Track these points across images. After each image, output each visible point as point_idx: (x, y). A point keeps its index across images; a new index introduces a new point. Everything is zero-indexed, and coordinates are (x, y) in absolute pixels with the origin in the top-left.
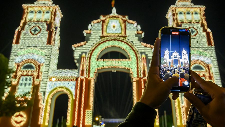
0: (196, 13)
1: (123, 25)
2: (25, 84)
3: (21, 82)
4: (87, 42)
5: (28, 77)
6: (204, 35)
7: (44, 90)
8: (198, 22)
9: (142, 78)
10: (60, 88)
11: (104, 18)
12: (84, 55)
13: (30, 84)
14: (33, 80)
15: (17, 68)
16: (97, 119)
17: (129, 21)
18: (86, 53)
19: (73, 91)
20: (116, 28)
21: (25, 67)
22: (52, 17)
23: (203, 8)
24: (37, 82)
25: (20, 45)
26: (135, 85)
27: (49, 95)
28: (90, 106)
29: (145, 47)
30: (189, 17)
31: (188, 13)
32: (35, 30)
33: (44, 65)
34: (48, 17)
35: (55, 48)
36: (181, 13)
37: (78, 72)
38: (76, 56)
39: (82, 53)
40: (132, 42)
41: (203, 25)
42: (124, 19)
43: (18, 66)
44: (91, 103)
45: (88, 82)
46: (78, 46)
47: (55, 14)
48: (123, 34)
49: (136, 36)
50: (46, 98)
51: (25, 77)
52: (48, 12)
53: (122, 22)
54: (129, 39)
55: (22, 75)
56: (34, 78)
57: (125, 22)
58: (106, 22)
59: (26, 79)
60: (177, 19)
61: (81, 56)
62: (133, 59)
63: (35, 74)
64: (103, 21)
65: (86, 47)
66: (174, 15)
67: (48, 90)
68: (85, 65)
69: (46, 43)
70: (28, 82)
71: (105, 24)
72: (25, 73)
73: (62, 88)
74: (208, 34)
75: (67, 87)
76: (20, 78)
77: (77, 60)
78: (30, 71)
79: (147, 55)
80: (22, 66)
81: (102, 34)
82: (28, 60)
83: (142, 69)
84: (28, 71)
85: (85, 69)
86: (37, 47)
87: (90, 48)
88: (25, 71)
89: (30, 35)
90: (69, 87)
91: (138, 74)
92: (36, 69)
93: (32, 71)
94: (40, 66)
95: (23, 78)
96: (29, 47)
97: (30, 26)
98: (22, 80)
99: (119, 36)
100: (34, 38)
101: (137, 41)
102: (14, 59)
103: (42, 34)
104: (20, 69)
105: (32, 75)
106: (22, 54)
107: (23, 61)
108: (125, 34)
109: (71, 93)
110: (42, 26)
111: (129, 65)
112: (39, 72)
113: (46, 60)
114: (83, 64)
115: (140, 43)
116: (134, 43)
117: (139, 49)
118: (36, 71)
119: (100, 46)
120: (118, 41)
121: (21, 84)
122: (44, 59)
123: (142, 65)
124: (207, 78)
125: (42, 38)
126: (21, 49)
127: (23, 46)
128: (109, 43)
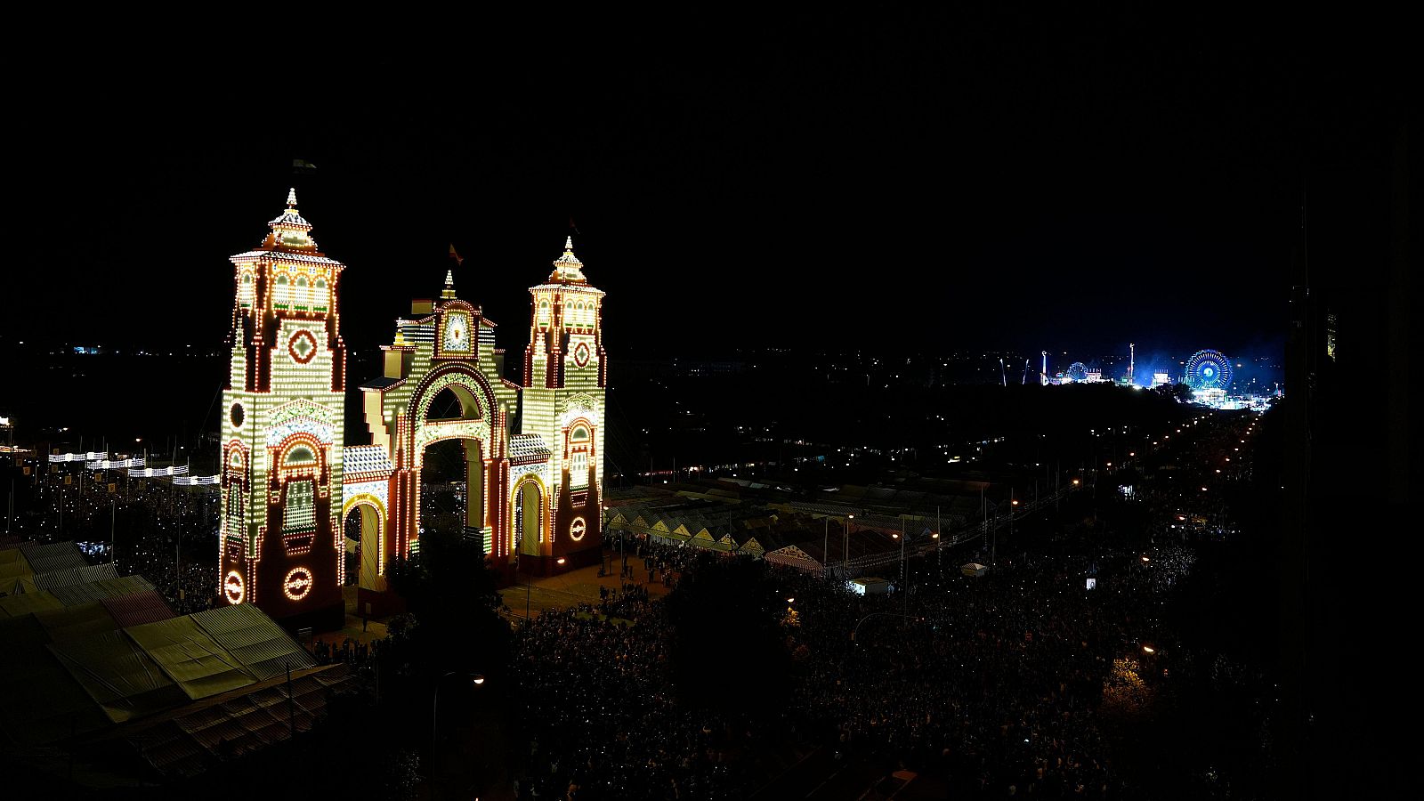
0: (590, 307)
1: (473, 329)
2: (300, 500)
5: (304, 483)
7: (339, 510)
8: (590, 329)
9: (498, 459)
11: (440, 311)
12: (401, 411)
13: (308, 499)
14: (315, 488)
15: (276, 462)
17: (485, 320)
18: (404, 404)
19: (385, 499)
20: (460, 337)
21: (293, 457)
23: (601, 294)
24: (322, 492)
25: (272, 393)
26: (486, 476)
29: (507, 386)
30: (580, 316)
31: (580, 306)
32: (303, 347)
33: (333, 447)
34: (322, 298)
36: (569, 305)
37: (391, 455)
38: (387, 415)
39: (398, 405)
40: (487, 374)
42: (476, 313)
43: (277, 454)
44: (418, 525)
45: (413, 475)
46: (391, 390)
48: (471, 356)
49: (494, 360)
51: (296, 484)
52: (321, 284)
53: (471, 320)
54: (481, 368)
55: (290, 479)
56: (314, 482)
57: (476, 321)
58: (444, 319)
59: (300, 490)
60: (562, 319)
61: (395, 414)
62: (485, 418)
63: (317, 473)
64: (438, 320)
66: (558, 309)
68: (404, 439)
69: (330, 386)
70: (304, 495)
71: (442, 326)
72: (295, 475)
73: (364, 497)
74: (601, 360)
75: (373, 494)
76: (285, 486)
77: (388, 424)
78: (304, 466)
79: (507, 406)
80: (286, 453)
81: (436, 354)
82: (295, 436)
83: (499, 441)
84: (300, 466)
85: (404, 447)
86: (310, 397)
87: (411, 391)
88: (294, 467)
89: (291, 363)
90: (376, 494)
91: (491, 452)
92: (317, 460)
93: (308, 466)
94: (323, 451)
95: (292, 487)
96: (293, 398)
97: (289, 332)
98: (292, 492)
99: (464, 360)
100: (303, 370)
101: (494, 373)
102: (264, 436)
103: (319, 358)
104: (282, 462)
105: (310, 477)
106: (279, 420)
107: (286, 441)
108: (476, 353)
109: (381, 507)
110: (317, 332)
111: (479, 431)
112: (324, 467)
113: (335, 433)
114: (401, 433)
115: (498, 378)
116: (489, 378)
117: (497, 394)
118: (317, 465)
119: (430, 387)
120: (463, 372)
121: (291, 501)
122: (329, 430)
123: (499, 431)
124: (589, 452)
125: (319, 370)
126: (276, 404)
127: (280, 396)
128: (446, 378)
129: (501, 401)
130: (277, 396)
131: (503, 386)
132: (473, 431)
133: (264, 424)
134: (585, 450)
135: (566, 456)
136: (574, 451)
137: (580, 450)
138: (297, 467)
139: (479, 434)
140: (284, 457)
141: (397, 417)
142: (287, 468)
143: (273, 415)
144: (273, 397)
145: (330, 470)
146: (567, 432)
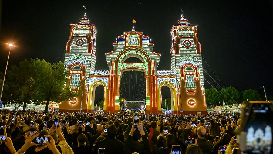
0: (191, 30)
1: (139, 39)
2: (76, 79)
3: (73, 78)
4: (115, 51)
6: (195, 46)
7: (88, 83)
8: (191, 37)
9: (152, 76)
10: (98, 82)
11: (127, 34)
12: (113, 60)
14: (81, 77)
15: (70, 69)
16: (122, 100)
17: (144, 36)
18: (114, 58)
19: (107, 84)
20: (134, 41)
21: (75, 68)
22: (90, 33)
23: (196, 26)
24: (83, 78)
26: (147, 80)
27: (91, 86)
28: (118, 93)
29: (155, 54)
30: (186, 33)
31: (186, 30)
32: (80, 43)
33: (87, 67)
34: (87, 32)
35: (94, 56)
36: (180, 30)
37: (109, 71)
38: (108, 61)
39: (112, 58)
40: (146, 51)
41: (195, 39)
42: (141, 34)
43: (70, 67)
44: (118, 92)
45: (116, 78)
46: (109, 54)
47: (92, 31)
48: (139, 46)
49: (148, 47)
50: (89, 89)
51: (75, 75)
52: (87, 30)
53: (139, 36)
54: (143, 49)
55: (73, 73)
56: (81, 75)
57: (141, 36)
58: (128, 36)
59: (76, 76)
60: (177, 34)
61: (111, 61)
62: (146, 63)
63: (82, 73)
64: (126, 36)
65: (115, 55)
66: (175, 31)
67: (91, 84)
69: (87, 52)
70: (77, 78)
71: (127, 38)
72: (75, 73)
73: (100, 81)
74: (198, 46)
76: (72, 75)
77: (108, 63)
78: (78, 71)
79: (155, 60)
80: (73, 67)
81: (125, 45)
82: (76, 63)
83: (152, 70)
84: (77, 71)
85: (114, 69)
86: (81, 54)
87: (117, 55)
88: (75, 71)
89: (76, 46)
90: (104, 81)
91: (149, 73)
92: (82, 69)
93: (79, 71)
94: (84, 68)
95: (74, 76)
96: (76, 54)
97: (76, 39)
98: (74, 77)
99: (137, 47)
100: (79, 48)
101: (149, 50)
102: (67, 63)
103: (84, 45)
104: (72, 69)
105: (80, 74)
106: (71, 59)
107: (73, 64)
108: (141, 45)
109: (105, 85)
110: (84, 39)
111: (143, 67)
112: (84, 71)
113: (88, 63)
114: (113, 66)
115: (151, 52)
116: (147, 52)
117: (150, 56)
118: (82, 71)
119: (124, 54)
120: (136, 50)
121: (73, 79)
122: (86, 63)
123: (152, 67)
124: (195, 76)
125: (84, 48)
126: (71, 56)
127: (72, 54)
128: (130, 52)
129: (152, 59)
130: (71, 54)
131: (153, 54)
132: (141, 67)
133: (67, 60)
134: (193, 74)
135: (182, 75)
136: (186, 74)
137: (189, 74)
138: (76, 71)
139: (143, 68)
140: (72, 68)
141: (112, 61)
142: (73, 71)
143: (70, 58)
144: (70, 54)
145: (86, 72)
146: (182, 68)
